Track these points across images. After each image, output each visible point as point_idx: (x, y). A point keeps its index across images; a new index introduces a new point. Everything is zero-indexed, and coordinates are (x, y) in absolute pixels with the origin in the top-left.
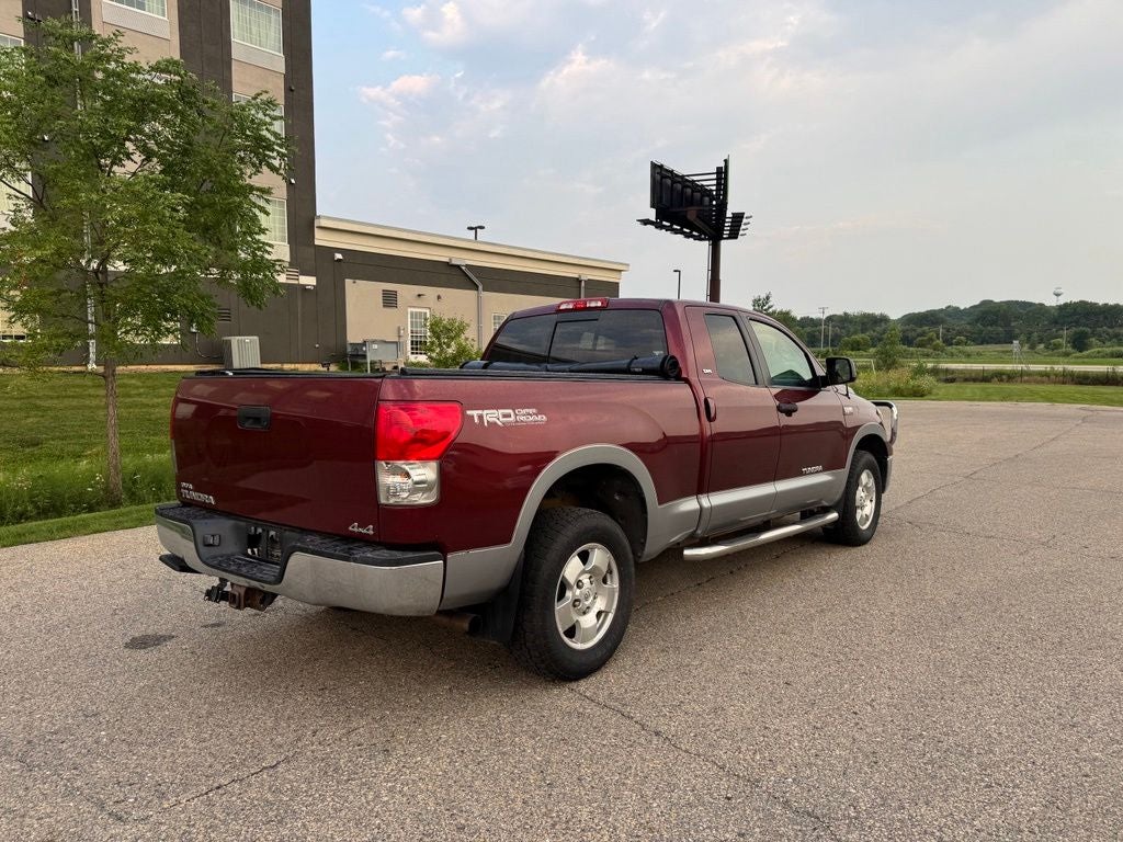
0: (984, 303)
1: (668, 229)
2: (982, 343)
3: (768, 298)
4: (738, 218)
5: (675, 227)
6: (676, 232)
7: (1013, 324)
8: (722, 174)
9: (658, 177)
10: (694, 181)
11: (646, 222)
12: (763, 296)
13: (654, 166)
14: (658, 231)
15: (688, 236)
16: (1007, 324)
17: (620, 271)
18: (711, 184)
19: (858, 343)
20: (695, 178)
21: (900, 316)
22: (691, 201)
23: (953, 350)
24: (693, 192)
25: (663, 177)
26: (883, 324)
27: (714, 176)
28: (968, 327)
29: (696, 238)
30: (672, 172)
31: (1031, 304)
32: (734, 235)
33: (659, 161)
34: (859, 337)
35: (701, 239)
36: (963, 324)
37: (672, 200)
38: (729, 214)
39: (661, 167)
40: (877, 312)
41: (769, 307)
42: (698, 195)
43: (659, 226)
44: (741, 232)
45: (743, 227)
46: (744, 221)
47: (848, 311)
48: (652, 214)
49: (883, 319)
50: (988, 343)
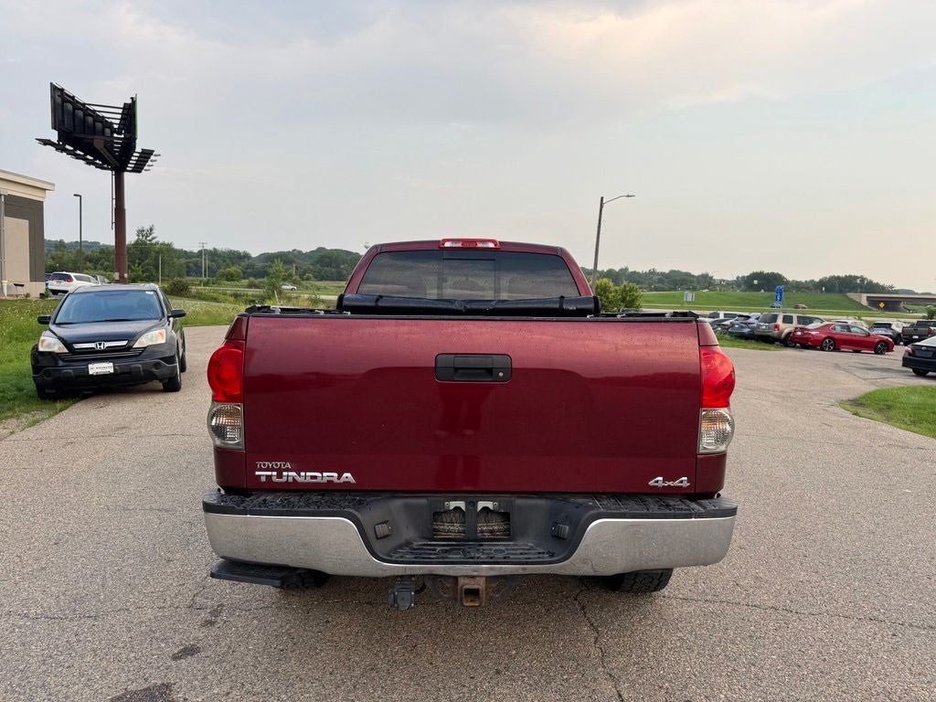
0: (320, 249)
1: (69, 152)
2: (321, 280)
3: (151, 230)
4: (146, 155)
5: (78, 152)
6: (78, 157)
7: (342, 266)
8: (129, 111)
9: (59, 100)
10: (94, 111)
11: (46, 142)
12: (147, 227)
13: (54, 89)
14: (58, 153)
15: (89, 163)
16: (338, 267)
17: (45, 190)
18: (115, 119)
19: (232, 275)
20: (96, 108)
21: (258, 255)
22: (93, 130)
23: (308, 285)
24: (94, 121)
25: (64, 101)
26: (246, 260)
27: (121, 111)
28: (311, 267)
29: (98, 166)
30: (73, 98)
31: (351, 253)
32: (138, 168)
33: (60, 85)
34: (232, 269)
35: (103, 168)
36: (307, 264)
37: (74, 126)
38: (138, 149)
39: (62, 90)
40: (241, 250)
41: (153, 238)
42: (99, 125)
43: (60, 148)
44: (146, 168)
45: (149, 163)
46: (152, 157)
47: (217, 247)
48: (54, 136)
49: (246, 256)
50: (326, 280)
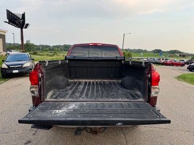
1: (11, 24)
3: (29, 41)
4: (27, 25)
5: (13, 24)
8: (23, 15)
9: (8, 13)
11: (6, 22)
13: (7, 10)
15: (15, 26)
17: (6, 32)
18: (21, 17)
20: (17, 15)
28: (63, 48)
29: (17, 27)
30: (11, 12)
34: (47, 49)
35: (19, 28)
37: (12, 18)
39: (9, 11)
41: (30, 43)
42: (17, 18)
43: (9, 23)
44: (27, 27)
46: (29, 25)
49: (50, 46)
